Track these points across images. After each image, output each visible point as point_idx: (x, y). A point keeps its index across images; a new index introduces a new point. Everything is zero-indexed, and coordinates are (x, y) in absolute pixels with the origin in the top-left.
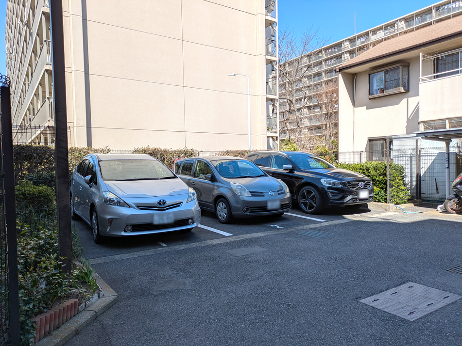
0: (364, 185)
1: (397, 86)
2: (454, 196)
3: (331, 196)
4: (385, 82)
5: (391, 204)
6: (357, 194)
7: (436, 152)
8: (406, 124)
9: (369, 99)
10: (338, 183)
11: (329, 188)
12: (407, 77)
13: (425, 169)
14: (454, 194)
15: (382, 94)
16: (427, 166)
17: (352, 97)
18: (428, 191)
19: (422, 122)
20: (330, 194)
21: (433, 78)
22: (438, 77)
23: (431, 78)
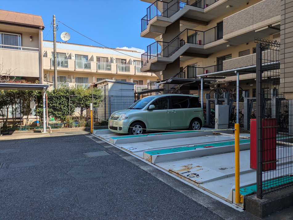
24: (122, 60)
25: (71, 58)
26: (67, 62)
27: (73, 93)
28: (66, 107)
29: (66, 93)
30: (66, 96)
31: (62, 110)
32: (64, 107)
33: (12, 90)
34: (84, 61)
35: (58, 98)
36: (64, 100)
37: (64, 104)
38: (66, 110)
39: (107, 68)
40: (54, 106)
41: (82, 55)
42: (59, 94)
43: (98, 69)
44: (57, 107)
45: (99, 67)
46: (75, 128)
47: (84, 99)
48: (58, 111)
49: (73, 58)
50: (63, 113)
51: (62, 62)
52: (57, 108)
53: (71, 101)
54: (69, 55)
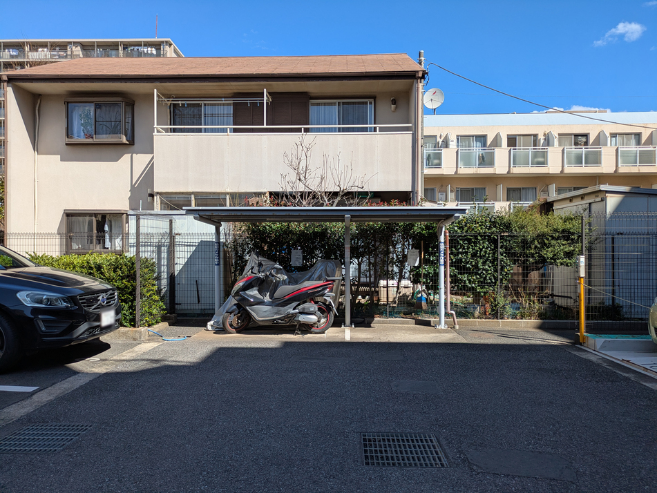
0: (107, 299)
1: (115, 131)
2: (235, 307)
3: (43, 329)
4: (96, 121)
5: (142, 329)
6: (98, 318)
7: (197, 240)
8: (129, 194)
9: (66, 144)
10: (56, 300)
11: (35, 311)
12: (130, 121)
13: (181, 266)
14: (235, 305)
15: (90, 140)
16: (183, 261)
17: (32, 135)
18: (186, 299)
19: (158, 193)
20: (41, 324)
21: (169, 131)
22: (174, 131)
23: (166, 130)
24: (576, 136)
25: (447, 146)
26: (439, 156)
27: (508, 226)
28: (490, 265)
29: (490, 228)
30: (488, 236)
31: (479, 272)
32: (484, 263)
33: (371, 223)
34: (477, 150)
35: (469, 241)
36: (485, 245)
37: (485, 256)
38: (490, 272)
39: (536, 160)
40: (461, 260)
41: (473, 136)
42: (473, 229)
43: (512, 165)
44: (467, 263)
45: (514, 161)
46: (510, 320)
47: (536, 243)
48: (470, 273)
49: (453, 145)
50: (482, 280)
51: (429, 155)
52: (468, 266)
53: (501, 248)
54: (442, 138)
